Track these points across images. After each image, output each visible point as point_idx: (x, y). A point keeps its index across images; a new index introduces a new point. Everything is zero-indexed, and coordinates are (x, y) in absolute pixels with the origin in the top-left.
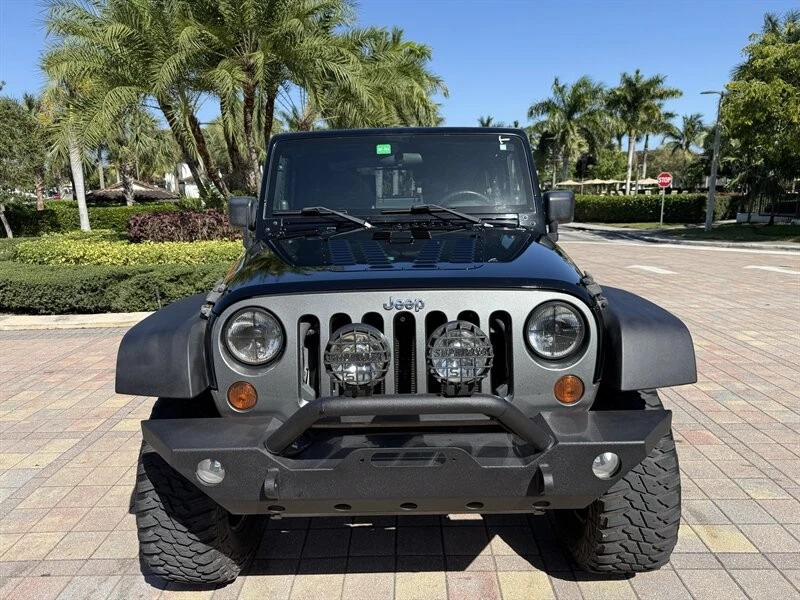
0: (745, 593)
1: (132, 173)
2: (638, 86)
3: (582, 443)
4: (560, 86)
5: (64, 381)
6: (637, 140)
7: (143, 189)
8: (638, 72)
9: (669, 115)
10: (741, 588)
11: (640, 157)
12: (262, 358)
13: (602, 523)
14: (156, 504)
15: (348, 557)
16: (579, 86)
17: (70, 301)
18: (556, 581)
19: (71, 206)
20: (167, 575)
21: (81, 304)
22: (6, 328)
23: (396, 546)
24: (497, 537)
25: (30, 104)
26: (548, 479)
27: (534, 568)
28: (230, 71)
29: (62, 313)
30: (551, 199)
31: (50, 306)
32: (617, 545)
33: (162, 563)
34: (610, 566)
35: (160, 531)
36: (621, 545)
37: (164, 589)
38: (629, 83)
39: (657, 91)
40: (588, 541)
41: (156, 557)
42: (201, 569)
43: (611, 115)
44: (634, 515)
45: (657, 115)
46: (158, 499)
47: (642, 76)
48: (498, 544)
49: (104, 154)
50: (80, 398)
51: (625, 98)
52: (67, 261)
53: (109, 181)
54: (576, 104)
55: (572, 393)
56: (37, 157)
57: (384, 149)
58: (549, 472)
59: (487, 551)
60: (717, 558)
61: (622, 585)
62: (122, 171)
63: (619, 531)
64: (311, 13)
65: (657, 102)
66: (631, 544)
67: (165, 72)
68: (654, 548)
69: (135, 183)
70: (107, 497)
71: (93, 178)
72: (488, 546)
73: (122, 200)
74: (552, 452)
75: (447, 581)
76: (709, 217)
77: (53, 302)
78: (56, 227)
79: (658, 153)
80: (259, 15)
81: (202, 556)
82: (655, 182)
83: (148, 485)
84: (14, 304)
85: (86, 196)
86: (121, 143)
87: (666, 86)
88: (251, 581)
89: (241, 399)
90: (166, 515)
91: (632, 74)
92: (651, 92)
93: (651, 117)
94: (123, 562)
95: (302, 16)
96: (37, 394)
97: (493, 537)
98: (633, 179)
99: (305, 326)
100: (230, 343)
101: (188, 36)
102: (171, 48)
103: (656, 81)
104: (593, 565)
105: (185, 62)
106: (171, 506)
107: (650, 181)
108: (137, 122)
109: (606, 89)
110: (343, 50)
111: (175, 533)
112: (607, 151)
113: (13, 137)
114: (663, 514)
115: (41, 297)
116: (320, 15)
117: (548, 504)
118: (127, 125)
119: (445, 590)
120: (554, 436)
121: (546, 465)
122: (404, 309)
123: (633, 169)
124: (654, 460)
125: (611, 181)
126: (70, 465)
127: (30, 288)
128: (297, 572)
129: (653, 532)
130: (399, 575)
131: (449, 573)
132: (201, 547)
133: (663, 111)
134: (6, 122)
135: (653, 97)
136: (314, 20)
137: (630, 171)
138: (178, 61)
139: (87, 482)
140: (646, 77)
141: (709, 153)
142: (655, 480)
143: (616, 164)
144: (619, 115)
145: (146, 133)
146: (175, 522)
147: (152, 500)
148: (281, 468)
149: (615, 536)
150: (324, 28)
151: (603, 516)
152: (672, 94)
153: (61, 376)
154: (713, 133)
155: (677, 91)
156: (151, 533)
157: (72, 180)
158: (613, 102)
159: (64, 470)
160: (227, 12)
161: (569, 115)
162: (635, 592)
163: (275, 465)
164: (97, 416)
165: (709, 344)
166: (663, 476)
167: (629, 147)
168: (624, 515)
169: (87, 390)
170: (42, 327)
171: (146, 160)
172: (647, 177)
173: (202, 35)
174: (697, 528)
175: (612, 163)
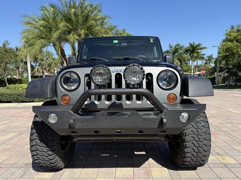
1: (45, 69)
2: (194, 46)
3: (175, 109)
4: (171, 46)
5: (17, 119)
6: (194, 61)
7: (48, 74)
8: (194, 42)
9: (203, 55)
11: (195, 67)
12: (73, 88)
13: (185, 146)
14: (36, 137)
15: (101, 164)
16: (176, 46)
17: (22, 99)
18: (170, 170)
19: (26, 78)
20: (39, 164)
21: (25, 100)
22: (2, 107)
23: (117, 161)
24: (151, 158)
25: (17, 49)
26: (165, 120)
27: (163, 167)
28: (73, 35)
29: (19, 102)
30: (167, 57)
31: (16, 100)
32: (190, 154)
33: (38, 158)
34: (188, 163)
35: (37, 146)
36: (191, 154)
37: (38, 172)
38: (191, 45)
39: (199, 47)
40: (180, 154)
41: (35, 157)
42: (50, 161)
43: (186, 54)
44: (195, 143)
45: (200, 55)
46: (37, 136)
47: (195, 43)
48: (151, 160)
49: (38, 64)
50: (20, 123)
51: (190, 50)
52: (23, 89)
53: (38, 72)
54: (176, 51)
55: (173, 99)
56: (17, 63)
57: (116, 42)
59: (147, 162)
60: (225, 165)
61: (193, 172)
62: (42, 68)
63: (190, 149)
64: (98, 20)
65: (199, 51)
66: (195, 154)
67: (55, 35)
68: (203, 155)
69: (46, 72)
70: (24, 147)
71: (34, 71)
72: (148, 161)
73: (42, 77)
74: (165, 112)
75: (133, 170)
76: (217, 82)
77: (17, 99)
78: (21, 83)
79: (201, 65)
80: (83, 20)
81: (51, 156)
82: (200, 73)
83: (34, 131)
84: (5, 100)
85: (31, 76)
86: (42, 60)
87: (202, 46)
88: (68, 170)
89: (65, 100)
90: (39, 141)
91: (192, 43)
92: (198, 48)
93: (198, 55)
94: (26, 164)
95: (96, 21)
96: (8, 122)
97: (149, 158)
98: (193, 73)
99: (87, 78)
100: (63, 83)
101: (62, 25)
102: (57, 29)
103: (199, 45)
104: (182, 163)
105: (61, 32)
106: (41, 138)
107: (199, 73)
108: (47, 54)
109: (185, 47)
111: (42, 148)
112: (185, 65)
113: (11, 57)
114: (205, 142)
115: (13, 98)
116: (101, 21)
117: (165, 132)
118: (45, 55)
119: (132, 173)
120: (166, 108)
121: (164, 117)
122: (119, 72)
123: (193, 70)
124: (201, 125)
125: (187, 73)
126: (14, 139)
127: (10, 95)
128: (84, 167)
129: (202, 149)
130: (117, 168)
131: (134, 168)
132: (50, 153)
133: (201, 53)
134: (9, 54)
135: (198, 49)
136: (99, 22)
137: (192, 70)
138: (59, 32)
139: (19, 143)
140: (196, 44)
141: (216, 65)
142: (202, 131)
143: (188, 68)
144: (188, 54)
145: (50, 58)
146: (42, 143)
147: (35, 135)
148: (76, 117)
150: (102, 25)
151: (185, 144)
152: (204, 48)
153: (16, 118)
154: (217, 59)
155: (205, 47)
156: (34, 147)
157: (27, 72)
158: (187, 51)
159: (12, 140)
160: (74, 19)
161: (174, 54)
162: (197, 174)
163: (74, 116)
164: (25, 127)
165: (218, 111)
166: (204, 130)
167: (192, 64)
168: (192, 143)
169: (23, 121)
170: (12, 106)
171: (50, 65)
172: (198, 72)
173: (66, 25)
175: (187, 68)
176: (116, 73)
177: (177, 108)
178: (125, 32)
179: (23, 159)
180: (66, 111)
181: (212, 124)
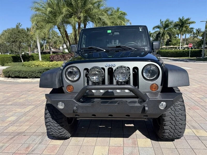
0: (205, 146)
1: (52, 46)
2: (183, 21)
3: (156, 99)
5: (32, 93)
6: (183, 35)
7: (54, 50)
8: (183, 17)
9: (192, 28)
10: (204, 145)
11: (184, 40)
12: (75, 79)
13: (164, 124)
14: (49, 116)
15: (98, 134)
16: (166, 21)
17: (35, 75)
18: (153, 141)
19: (37, 54)
20: (52, 135)
21: (38, 76)
22: (20, 82)
23: (111, 131)
24: (138, 130)
25: (28, 30)
26: (146, 108)
27: (147, 138)
28: (74, 19)
29: (33, 78)
30: (154, 43)
31: (30, 76)
32: (168, 130)
33: (51, 131)
34: (167, 137)
35: (50, 123)
36: (169, 130)
37: (52, 139)
38: (181, 20)
39: (188, 22)
40: (161, 130)
41: (49, 130)
42: (60, 133)
43: (175, 29)
44: (173, 122)
45: (188, 28)
47: (184, 18)
48: (138, 132)
49: (45, 42)
50: (35, 97)
51: (179, 24)
52: (35, 66)
53: (46, 48)
55: (155, 88)
56: (29, 42)
57: (109, 31)
58: (147, 106)
59: (135, 133)
60: (198, 137)
61: (171, 143)
62: (49, 46)
63: (169, 126)
64: (95, 3)
65: (188, 25)
66: (172, 131)
67: (59, 19)
68: (179, 131)
69: (53, 49)
70: (40, 119)
71: (43, 48)
72: (135, 132)
73: (49, 53)
74: (147, 102)
75: (123, 140)
76: (203, 55)
77: (31, 75)
78: (34, 60)
79: (189, 39)
80: (82, 4)
81: (61, 130)
82: (188, 46)
84: (22, 76)
85: (41, 52)
86: (49, 39)
87: (191, 21)
88: (73, 138)
90: (51, 119)
91: (181, 18)
92: (187, 22)
93: (187, 29)
94: (43, 133)
95: (93, 4)
96: (26, 96)
97: (137, 130)
98: (182, 46)
99: (85, 71)
100: (67, 75)
101: (65, 10)
102: (61, 13)
103: (188, 19)
104: (162, 136)
105: (64, 17)
106: (53, 117)
107: (186, 46)
108: (53, 33)
109: (174, 22)
110: (103, 13)
111: (54, 124)
112: (175, 38)
113: (23, 37)
114: (181, 122)
115: (28, 74)
116: (97, 4)
117: (147, 116)
118: (51, 34)
119: (123, 142)
120: (148, 98)
121: (146, 105)
122: (110, 67)
123: (182, 43)
124: (178, 108)
125: (176, 46)
126: (32, 111)
127: (26, 72)
128: (85, 137)
129: (178, 127)
130: (111, 138)
131: (124, 138)
132: (60, 127)
133: (190, 27)
134: (22, 34)
135: (187, 24)
136: (95, 5)
137: (181, 44)
138: (62, 16)
139: (36, 115)
140: (185, 18)
141: (203, 38)
142: (179, 113)
143: (177, 42)
144: (178, 29)
145: (55, 36)
146: (54, 121)
147: (49, 115)
148: (78, 104)
149: (168, 128)
150: (98, 7)
151: (164, 122)
152: (193, 22)
153: (32, 92)
154: (204, 33)
155: (194, 22)
156: (48, 123)
157: (37, 49)
158: (176, 25)
159: (31, 112)
160: (74, 4)
161: (164, 29)
162: (174, 145)
163: (77, 104)
164: (40, 101)
165: (200, 86)
166: (181, 112)
167: (181, 37)
168: (170, 122)
170: (28, 81)
171: (55, 43)
172: (186, 45)
173: (68, 10)
174: (193, 130)
175: (176, 41)
176: (108, 67)
177: (157, 97)
178: (120, 10)
179: (40, 129)
180: (71, 100)
181: (193, 98)
